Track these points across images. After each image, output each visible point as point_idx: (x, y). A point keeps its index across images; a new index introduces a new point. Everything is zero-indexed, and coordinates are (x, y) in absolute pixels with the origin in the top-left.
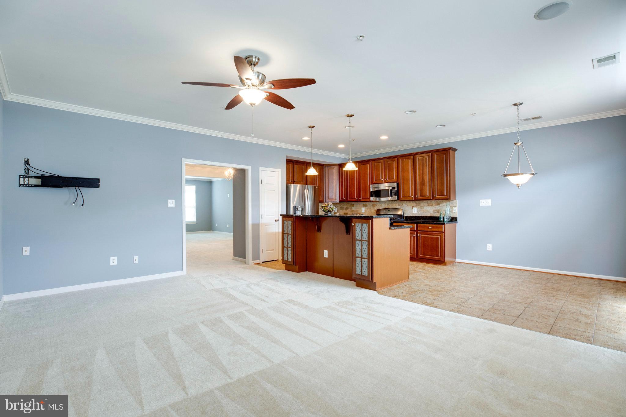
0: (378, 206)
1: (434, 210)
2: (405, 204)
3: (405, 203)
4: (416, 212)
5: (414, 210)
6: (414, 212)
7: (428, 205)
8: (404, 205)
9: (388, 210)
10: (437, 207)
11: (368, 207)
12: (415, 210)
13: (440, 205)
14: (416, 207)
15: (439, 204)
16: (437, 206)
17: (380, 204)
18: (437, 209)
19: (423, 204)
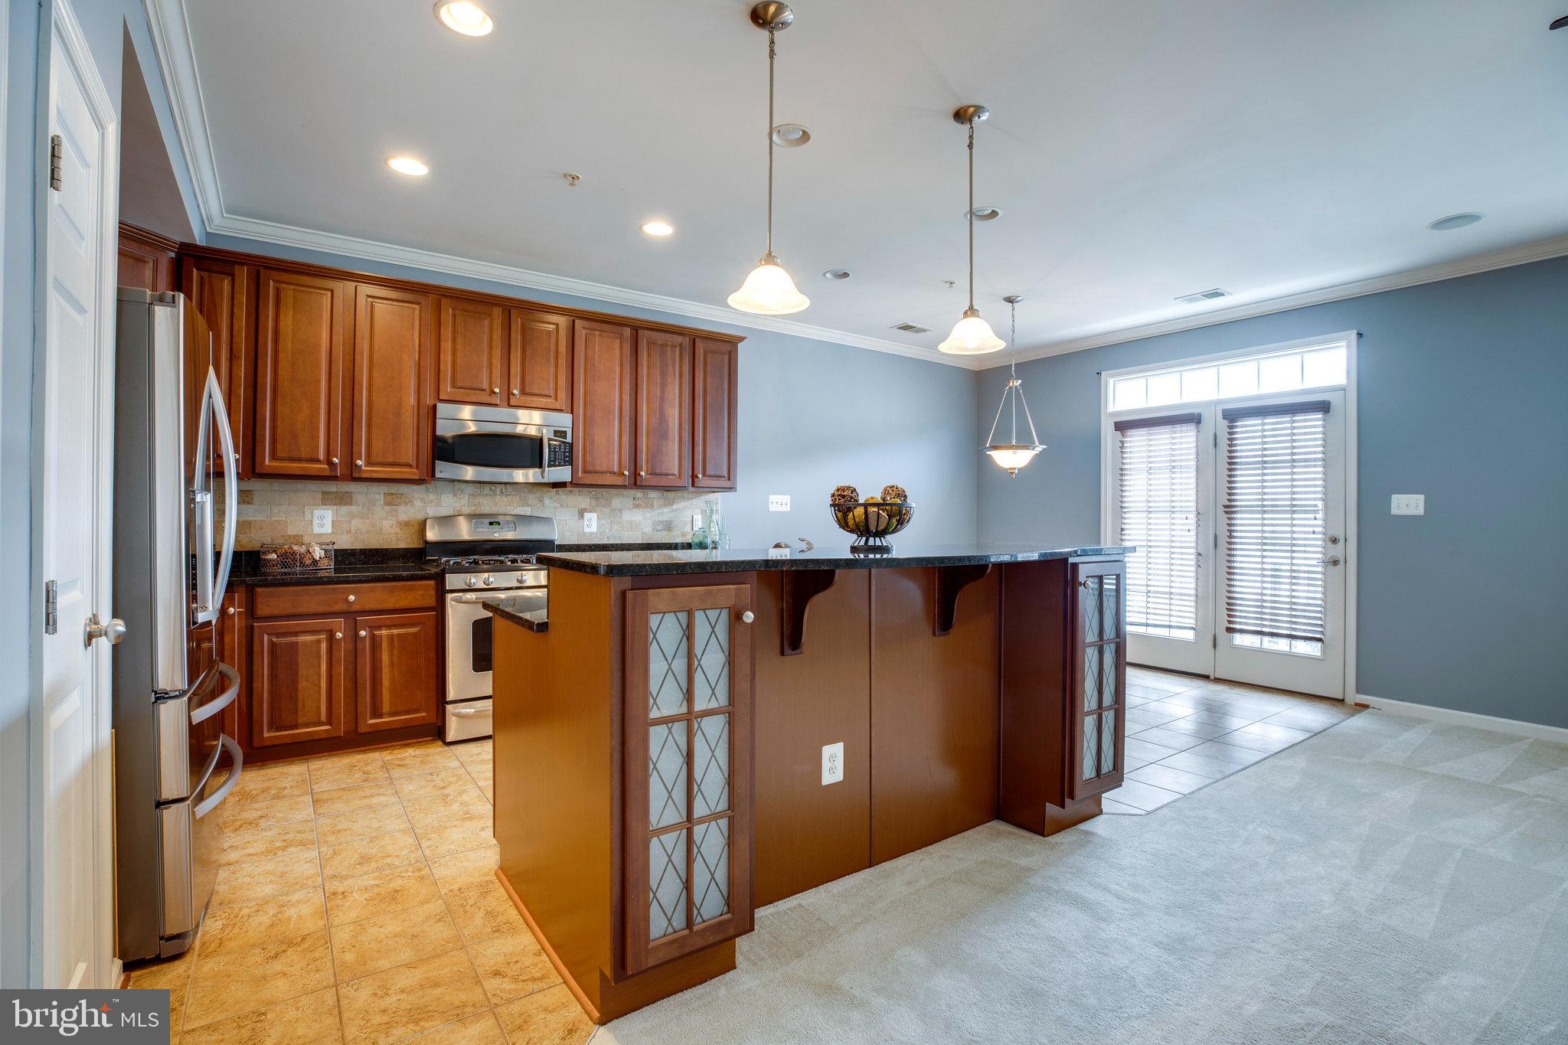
0: (418, 503)
1: (655, 523)
2: (551, 498)
3: (553, 494)
4: (594, 529)
5: (586, 522)
6: (587, 530)
7: (637, 506)
8: (547, 501)
9: (487, 521)
10: (665, 513)
11: (354, 508)
12: (590, 520)
13: (675, 507)
14: (594, 511)
15: (671, 503)
16: (665, 510)
17: (432, 496)
18: (665, 518)
19: (621, 501)
